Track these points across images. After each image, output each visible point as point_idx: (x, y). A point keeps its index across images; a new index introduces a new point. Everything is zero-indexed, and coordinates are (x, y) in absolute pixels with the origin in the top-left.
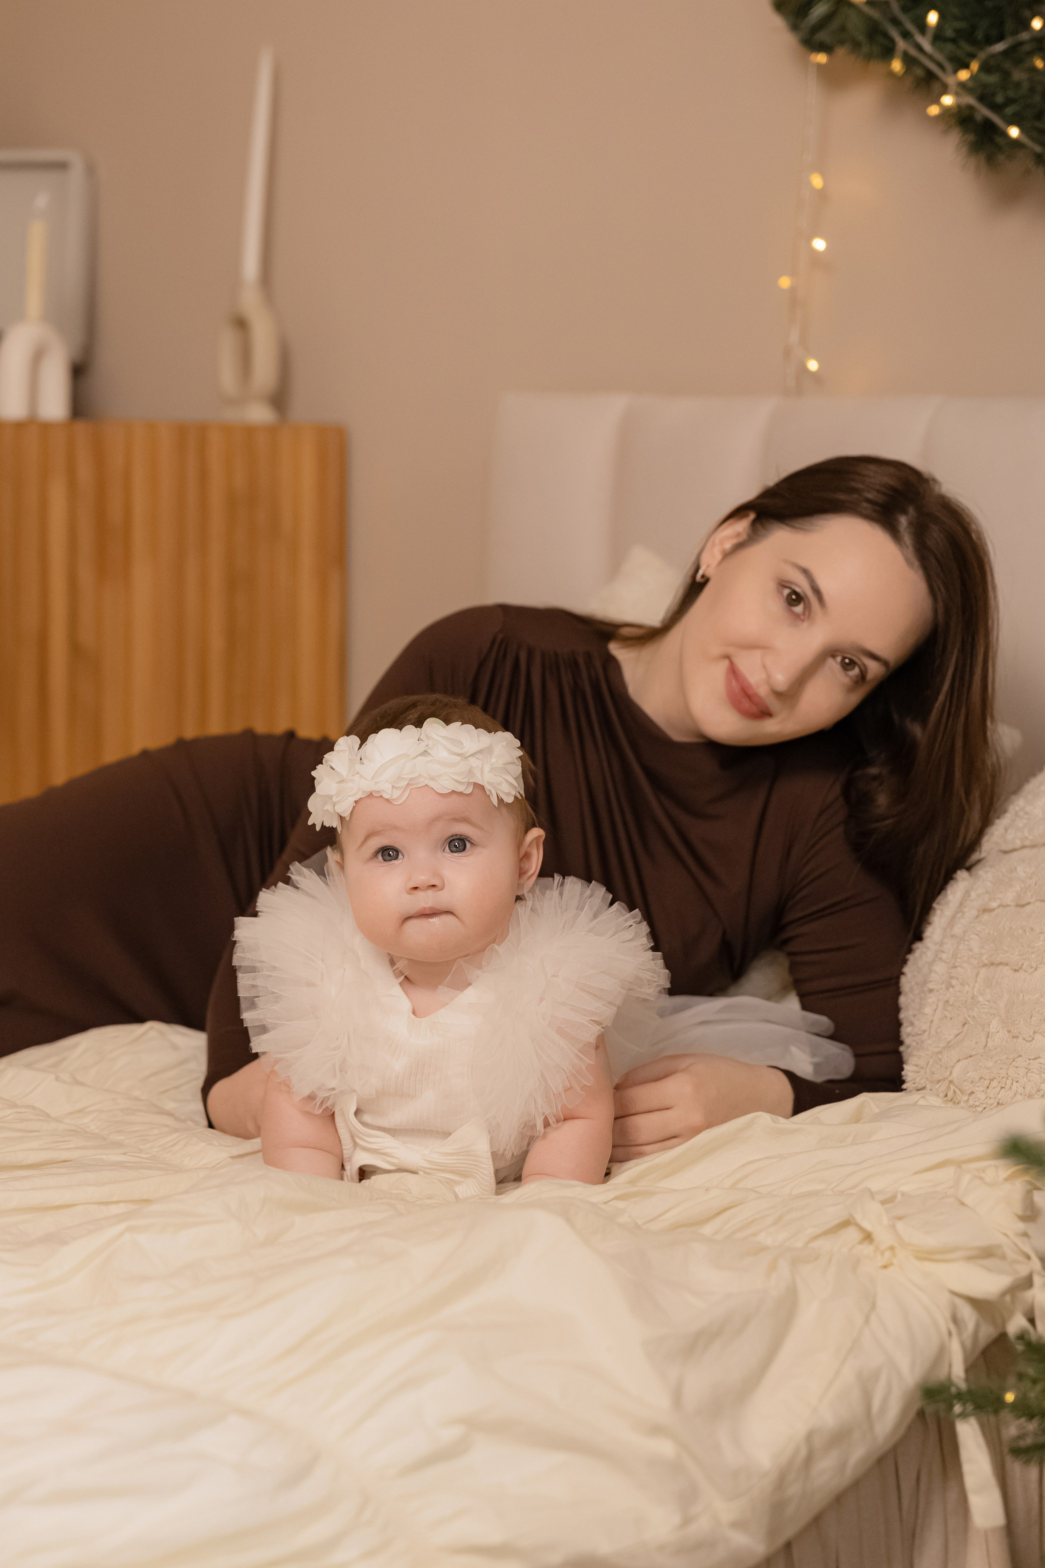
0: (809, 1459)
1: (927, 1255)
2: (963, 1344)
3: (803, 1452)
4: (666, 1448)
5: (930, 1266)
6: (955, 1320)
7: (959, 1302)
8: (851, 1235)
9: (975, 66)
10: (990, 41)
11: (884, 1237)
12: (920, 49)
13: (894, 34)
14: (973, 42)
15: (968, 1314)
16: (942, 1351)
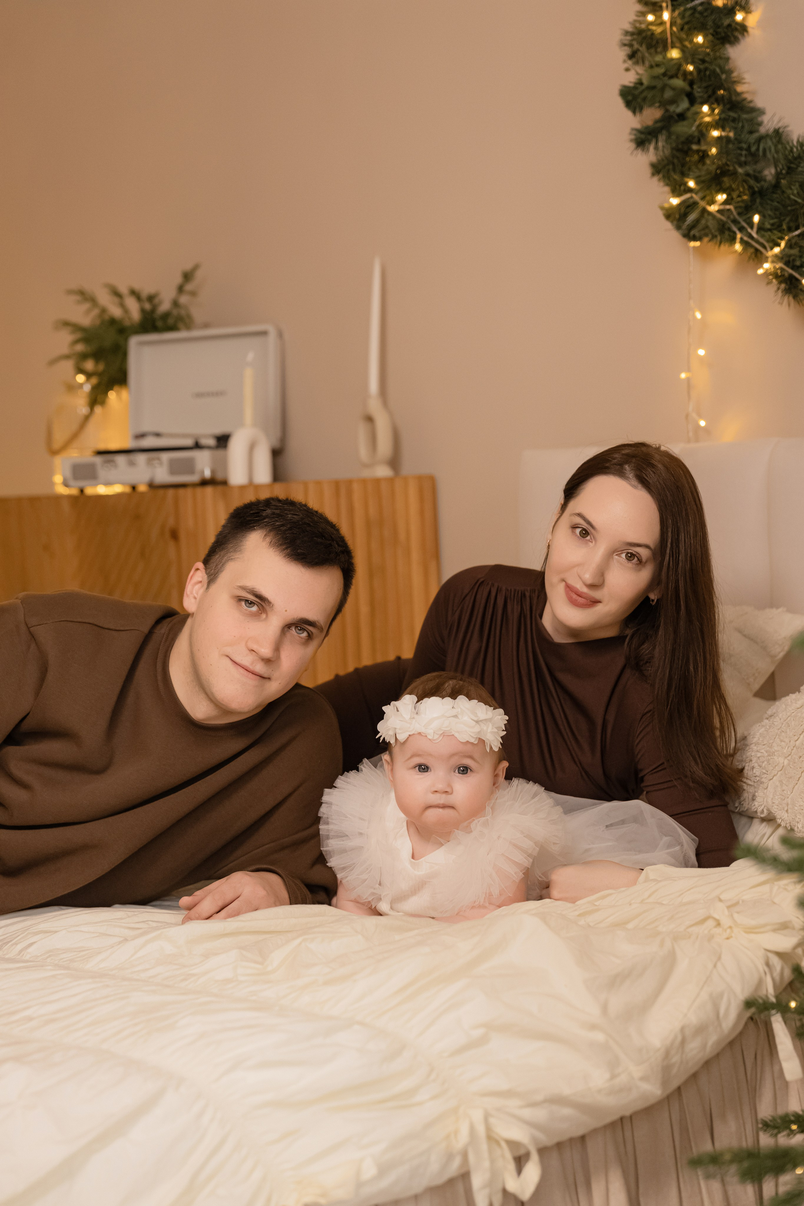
0: (683, 1042)
1: (750, 930)
2: (773, 980)
3: (679, 1038)
4: (600, 1037)
5: (752, 936)
6: (768, 964)
7: (771, 955)
8: (710, 923)
9: (783, 244)
10: (790, 230)
11: (726, 921)
12: (751, 237)
13: (735, 229)
14: (781, 231)
15: (777, 963)
16: (760, 983)
